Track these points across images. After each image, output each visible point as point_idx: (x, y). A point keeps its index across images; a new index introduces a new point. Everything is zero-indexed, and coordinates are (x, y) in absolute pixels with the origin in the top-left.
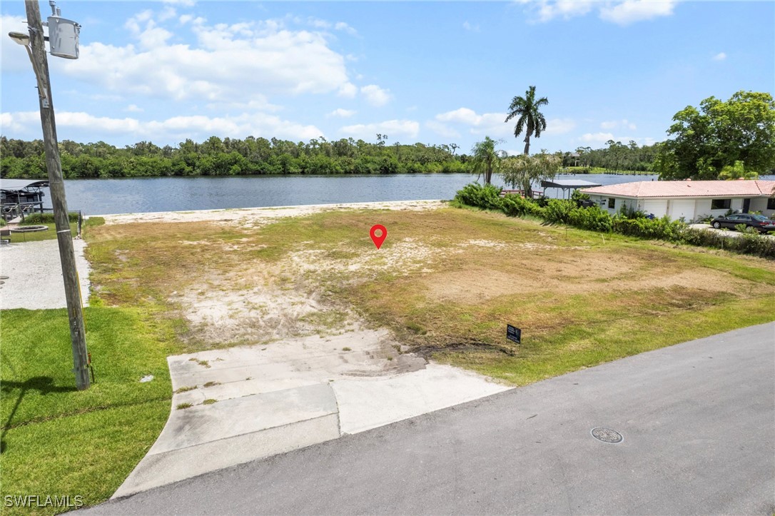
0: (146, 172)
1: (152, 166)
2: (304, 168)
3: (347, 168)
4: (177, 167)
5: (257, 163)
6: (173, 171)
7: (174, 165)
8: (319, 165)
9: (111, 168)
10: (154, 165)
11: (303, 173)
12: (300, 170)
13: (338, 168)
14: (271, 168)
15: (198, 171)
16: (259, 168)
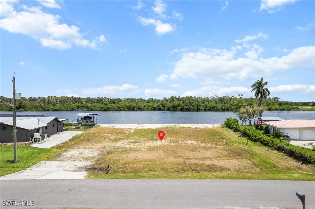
0: (149, 109)
1: (151, 107)
2: (205, 108)
3: (224, 108)
4: (159, 107)
5: (187, 106)
6: (157, 108)
7: (158, 106)
8: (212, 107)
9: (138, 107)
10: (152, 106)
11: (205, 110)
12: (204, 109)
13: (219, 108)
14: (193, 108)
15: (166, 109)
16: (188, 108)
